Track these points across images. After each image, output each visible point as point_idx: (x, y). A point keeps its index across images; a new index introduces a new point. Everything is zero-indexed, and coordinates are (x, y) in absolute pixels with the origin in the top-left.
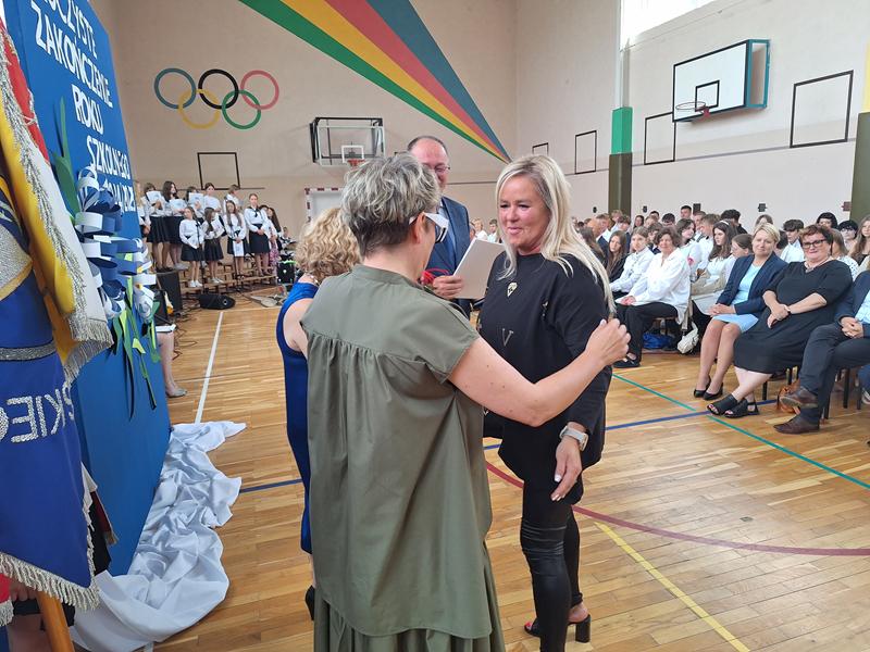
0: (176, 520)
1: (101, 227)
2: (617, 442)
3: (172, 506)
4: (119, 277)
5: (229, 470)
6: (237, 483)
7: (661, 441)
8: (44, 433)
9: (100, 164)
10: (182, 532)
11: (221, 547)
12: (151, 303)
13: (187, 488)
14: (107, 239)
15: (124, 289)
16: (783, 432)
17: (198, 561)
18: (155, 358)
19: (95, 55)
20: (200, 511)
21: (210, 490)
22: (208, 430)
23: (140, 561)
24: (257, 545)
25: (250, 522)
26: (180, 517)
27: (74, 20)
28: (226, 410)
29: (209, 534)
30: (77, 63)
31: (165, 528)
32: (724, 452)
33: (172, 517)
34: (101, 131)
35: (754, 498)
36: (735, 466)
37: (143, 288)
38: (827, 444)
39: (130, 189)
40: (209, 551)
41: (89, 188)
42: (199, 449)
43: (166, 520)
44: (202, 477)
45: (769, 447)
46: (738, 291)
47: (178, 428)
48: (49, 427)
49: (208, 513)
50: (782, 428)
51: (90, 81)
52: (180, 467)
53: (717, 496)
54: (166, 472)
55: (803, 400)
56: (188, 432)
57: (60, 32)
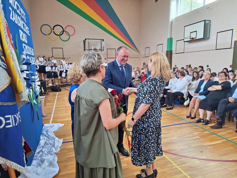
0: (44, 151)
1: (26, 69)
2: (167, 130)
3: (43, 147)
4: (31, 83)
5: (59, 137)
6: (62, 140)
7: (179, 130)
8: (14, 125)
9: (26, 51)
10: (46, 154)
11: (57, 158)
12: (39, 90)
13: (47, 142)
14: (28, 72)
15: (32, 86)
16: (212, 128)
17: (51, 162)
18: (39, 105)
19: (26, 21)
20: (51, 148)
21: (54, 142)
22: (54, 126)
23: (34, 162)
24: (67, 158)
25: (65, 151)
26: (45, 150)
27: (20, 12)
28: (58, 120)
29: (54, 155)
30: (21, 24)
31: (41, 153)
32: (196, 133)
33: (43, 150)
34: (26, 42)
35: (204, 146)
36: (199, 137)
37: (37, 86)
38: (224, 132)
39: (34, 58)
40: (54, 160)
41: (23, 58)
42: (51, 131)
43: (41, 151)
44: (52, 139)
45: (208, 132)
46: (200, 89)
47: (45, 125)
48: (15, 124)
49: (53, 149)
50: (212, 127)
51: (24, 28)
52: (46, 136)
53: (194, 145)
54: (41, 137)
55: (218, 119)
56: (48, 126)
57: (17, 15)
